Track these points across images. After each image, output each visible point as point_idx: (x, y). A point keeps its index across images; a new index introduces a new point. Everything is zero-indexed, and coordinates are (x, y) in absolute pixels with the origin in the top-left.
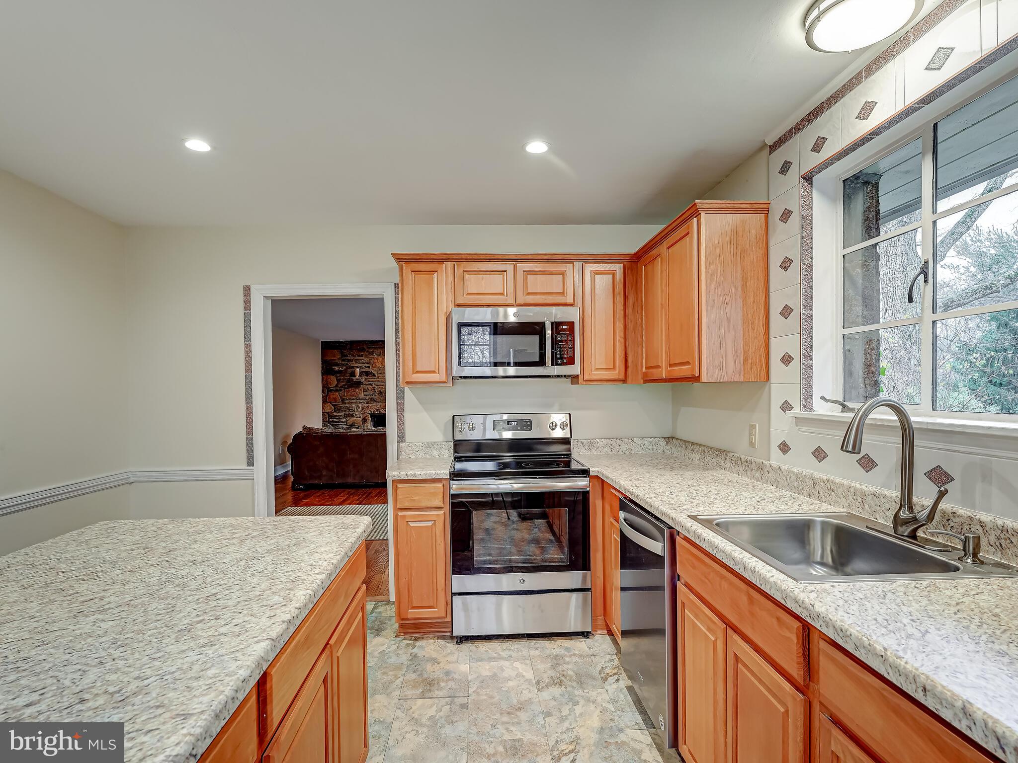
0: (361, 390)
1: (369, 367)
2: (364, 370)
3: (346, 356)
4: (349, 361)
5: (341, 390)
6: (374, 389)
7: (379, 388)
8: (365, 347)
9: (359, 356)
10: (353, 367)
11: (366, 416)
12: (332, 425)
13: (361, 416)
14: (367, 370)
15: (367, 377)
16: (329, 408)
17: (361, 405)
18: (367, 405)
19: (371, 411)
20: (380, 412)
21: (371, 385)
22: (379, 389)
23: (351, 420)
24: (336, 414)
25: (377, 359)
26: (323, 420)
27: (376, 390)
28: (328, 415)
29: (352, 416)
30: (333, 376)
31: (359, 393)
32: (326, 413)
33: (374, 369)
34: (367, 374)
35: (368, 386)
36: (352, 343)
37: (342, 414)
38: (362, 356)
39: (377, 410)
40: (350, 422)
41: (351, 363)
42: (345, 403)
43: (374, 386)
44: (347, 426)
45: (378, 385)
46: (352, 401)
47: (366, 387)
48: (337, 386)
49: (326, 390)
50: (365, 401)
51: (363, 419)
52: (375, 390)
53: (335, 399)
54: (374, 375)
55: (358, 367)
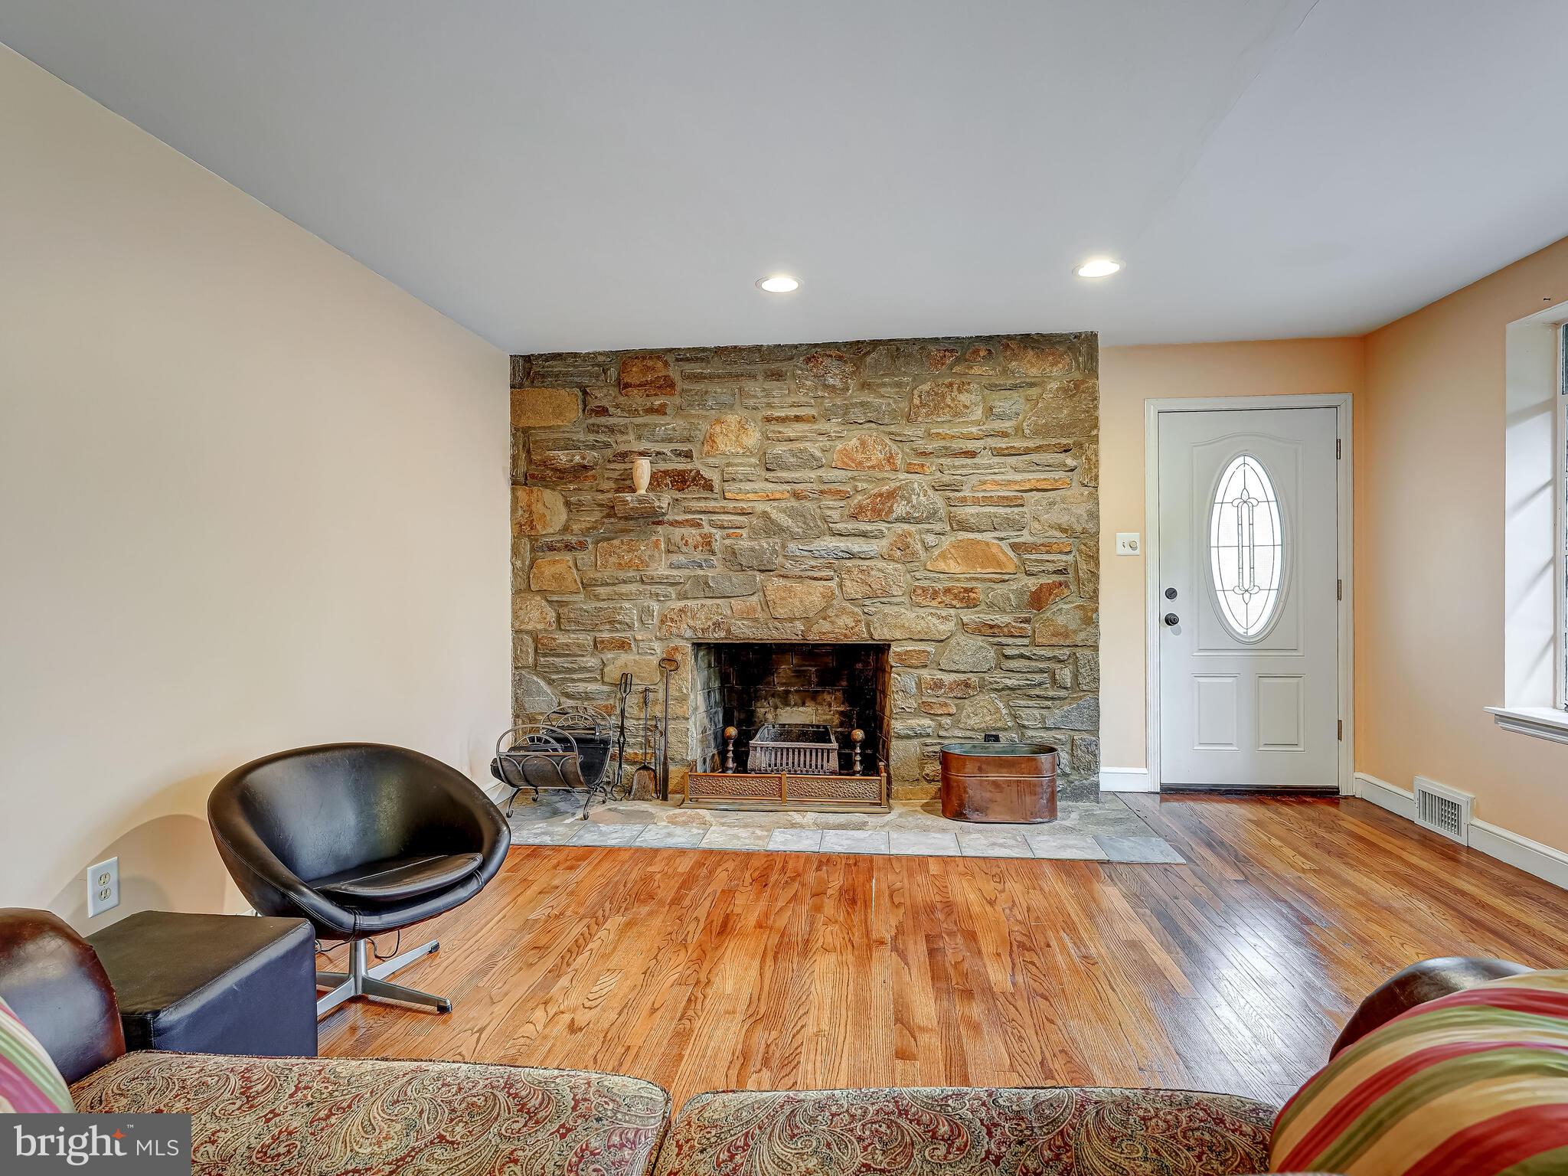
0: (656, 544)
1: (688, 455)
2: (670, 466)
3: (603, 411)
4: (611, 430)
5: (582, 546)
6: (707, 542)
7: (728, 536)
8: (674, 373)
9: (651, 411)
10: (623, 456)
11: (676, 649)
12: (550, 682)
13: (658, 647)
14: (681, 467)
15: (679, 495)
16: (539, 614)
17: (656, 607)
18: (681, 604)
19: (694, 629)
20: (729, 631)
21: (699, 525)
22: (727, 542)
23: (619, 662)
24: (562, 639)
25: (719, 421)
26: (516, 659)
27: (716, 546)
28: (536, 640)
29: (623, 646)
30: (553, 489)
31: (651, 557)
32: (527, 632)
33: (710, 460)
34: (682, 481)
35: (683, 530)
36: (626, 359)
37: (586, 639)
38: (661, 411)
39: (717, 625)
40: (613, 673)
41: (620, 438)
42: (597, 598)
43: (707, 529)
44: (606, 688)
45: (722, 527)
46: (624, 589)
47: (678, 532)
48: (566, 529)
49: (526, 546)
50: (670, 589)
51: (663, 660)
52: (709, 543)
53: (558, 578)
54: (708, 486)
55: (642, 454)
